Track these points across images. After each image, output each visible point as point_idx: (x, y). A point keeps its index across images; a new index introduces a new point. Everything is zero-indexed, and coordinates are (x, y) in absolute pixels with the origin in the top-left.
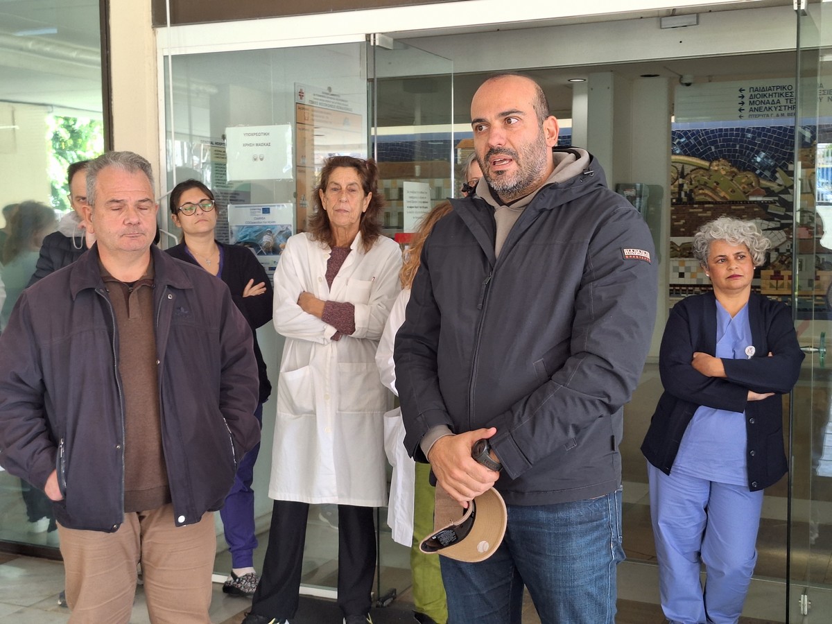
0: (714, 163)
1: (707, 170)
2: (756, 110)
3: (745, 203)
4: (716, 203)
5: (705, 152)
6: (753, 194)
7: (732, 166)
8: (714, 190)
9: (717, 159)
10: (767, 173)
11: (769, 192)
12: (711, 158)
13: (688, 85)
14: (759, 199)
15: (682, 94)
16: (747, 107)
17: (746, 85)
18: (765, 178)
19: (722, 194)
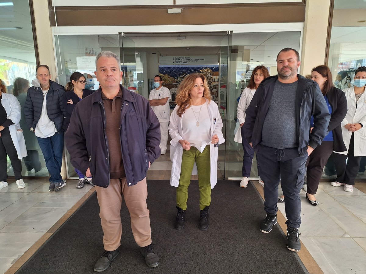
0: (165, 75)
1: (164, 77)
2: (177, 63)
3: (172, 84)
4: (166, 84)
5: (163, 72)
6: (174, 82)
7: (169, 76)
8: (165, 81)
9: (165, 74)
10: (176, 78)
11: (177, 82)
12: (164, 74)
13: (162, 56)
14: (175, 83)
15: (161, 58)
16: (175, 62)
17: (175, 57)
18: (176, 79)
19: (167, 82)
